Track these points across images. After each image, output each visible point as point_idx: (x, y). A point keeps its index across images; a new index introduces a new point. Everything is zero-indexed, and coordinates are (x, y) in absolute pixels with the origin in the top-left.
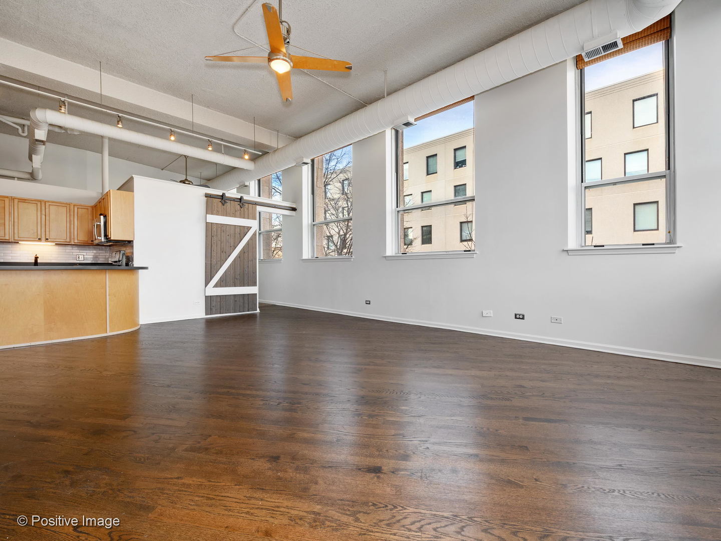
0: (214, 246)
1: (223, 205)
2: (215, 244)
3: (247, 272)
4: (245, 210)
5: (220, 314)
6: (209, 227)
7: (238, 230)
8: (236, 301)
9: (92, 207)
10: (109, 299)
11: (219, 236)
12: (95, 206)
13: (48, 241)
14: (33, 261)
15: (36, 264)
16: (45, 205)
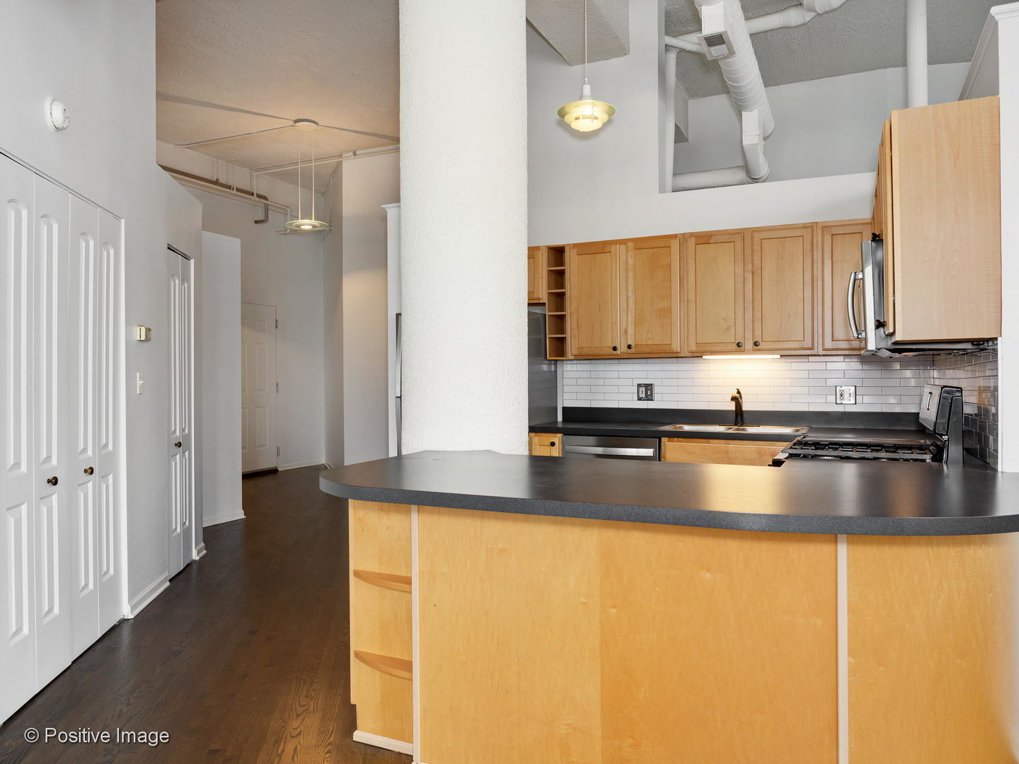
13: (760, 350)
14: (732, 406)
15: (739, 416)
16: (753, 241)
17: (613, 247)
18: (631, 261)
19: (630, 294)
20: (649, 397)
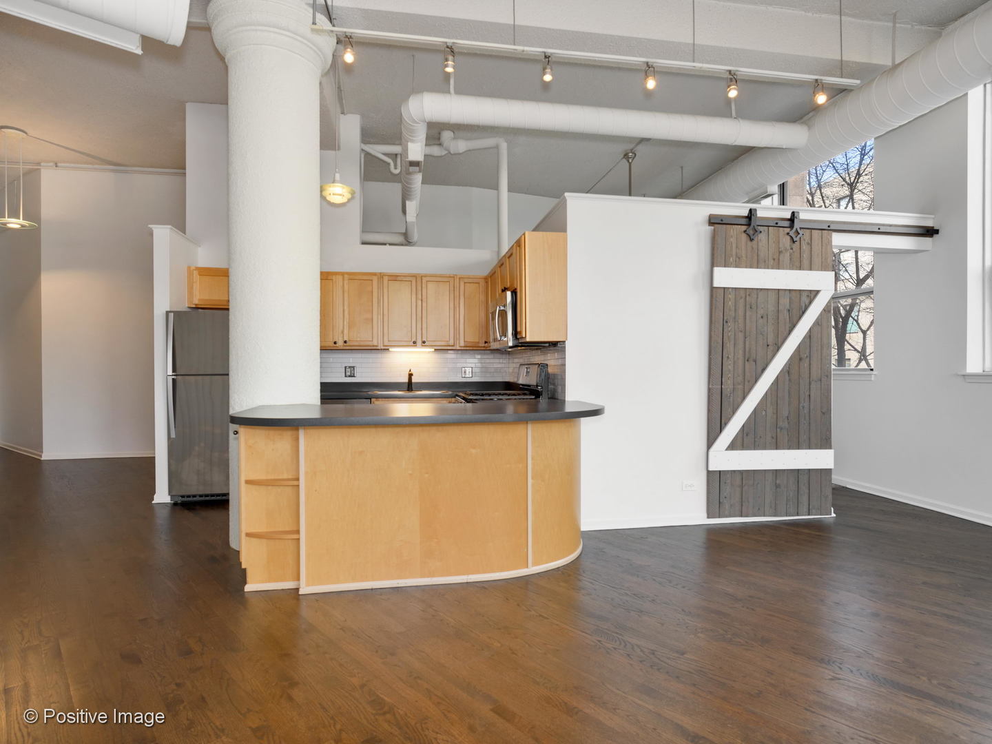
0: (729, 346)
1: (752, 240)
2: (732, 342)
3: (806, 411)
4: (805, 247)
5: (741, 516)
6: (718, 299)
7: (785, 302)
8: (777, 486)
9: (486, 279)
10: (533, 485)
11: (741, 320)
12: (492, 275)
13: (425, 346)
14: (406, 380)
15: (410, 386)
16: (422, 282)
17: (334, 278)
18: (346, 287)
19: (345, 308)
20: (352, 375)
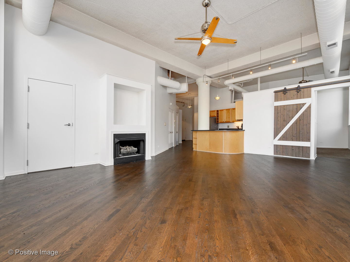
0: (279, 118)
1: (285, 94)
3: (302, 132)
4: (301, 93)
6: (276, 108)
8: (293, 150)
18: (226, 112)
19: (225, 115)
20: (229, 127)
